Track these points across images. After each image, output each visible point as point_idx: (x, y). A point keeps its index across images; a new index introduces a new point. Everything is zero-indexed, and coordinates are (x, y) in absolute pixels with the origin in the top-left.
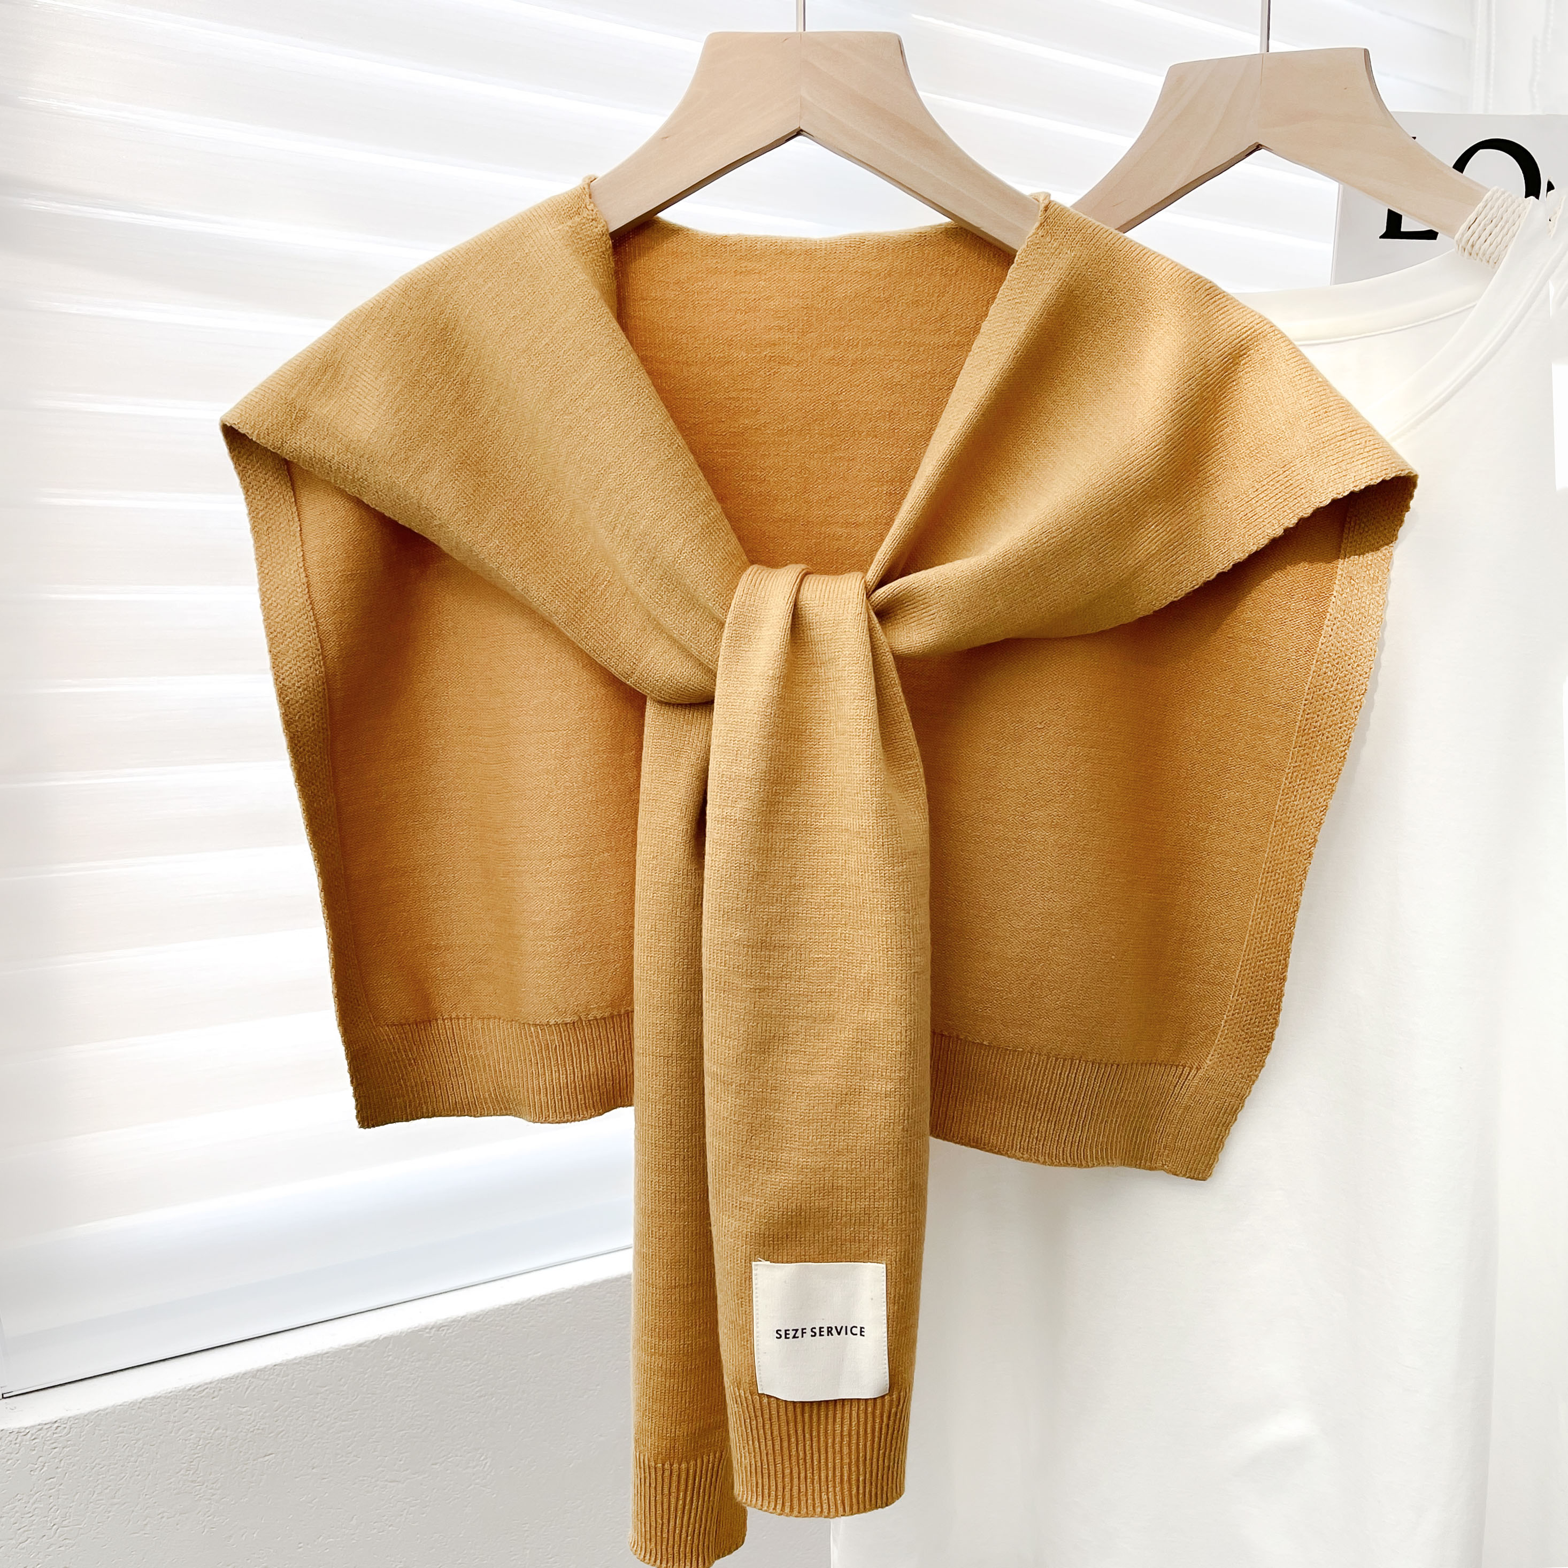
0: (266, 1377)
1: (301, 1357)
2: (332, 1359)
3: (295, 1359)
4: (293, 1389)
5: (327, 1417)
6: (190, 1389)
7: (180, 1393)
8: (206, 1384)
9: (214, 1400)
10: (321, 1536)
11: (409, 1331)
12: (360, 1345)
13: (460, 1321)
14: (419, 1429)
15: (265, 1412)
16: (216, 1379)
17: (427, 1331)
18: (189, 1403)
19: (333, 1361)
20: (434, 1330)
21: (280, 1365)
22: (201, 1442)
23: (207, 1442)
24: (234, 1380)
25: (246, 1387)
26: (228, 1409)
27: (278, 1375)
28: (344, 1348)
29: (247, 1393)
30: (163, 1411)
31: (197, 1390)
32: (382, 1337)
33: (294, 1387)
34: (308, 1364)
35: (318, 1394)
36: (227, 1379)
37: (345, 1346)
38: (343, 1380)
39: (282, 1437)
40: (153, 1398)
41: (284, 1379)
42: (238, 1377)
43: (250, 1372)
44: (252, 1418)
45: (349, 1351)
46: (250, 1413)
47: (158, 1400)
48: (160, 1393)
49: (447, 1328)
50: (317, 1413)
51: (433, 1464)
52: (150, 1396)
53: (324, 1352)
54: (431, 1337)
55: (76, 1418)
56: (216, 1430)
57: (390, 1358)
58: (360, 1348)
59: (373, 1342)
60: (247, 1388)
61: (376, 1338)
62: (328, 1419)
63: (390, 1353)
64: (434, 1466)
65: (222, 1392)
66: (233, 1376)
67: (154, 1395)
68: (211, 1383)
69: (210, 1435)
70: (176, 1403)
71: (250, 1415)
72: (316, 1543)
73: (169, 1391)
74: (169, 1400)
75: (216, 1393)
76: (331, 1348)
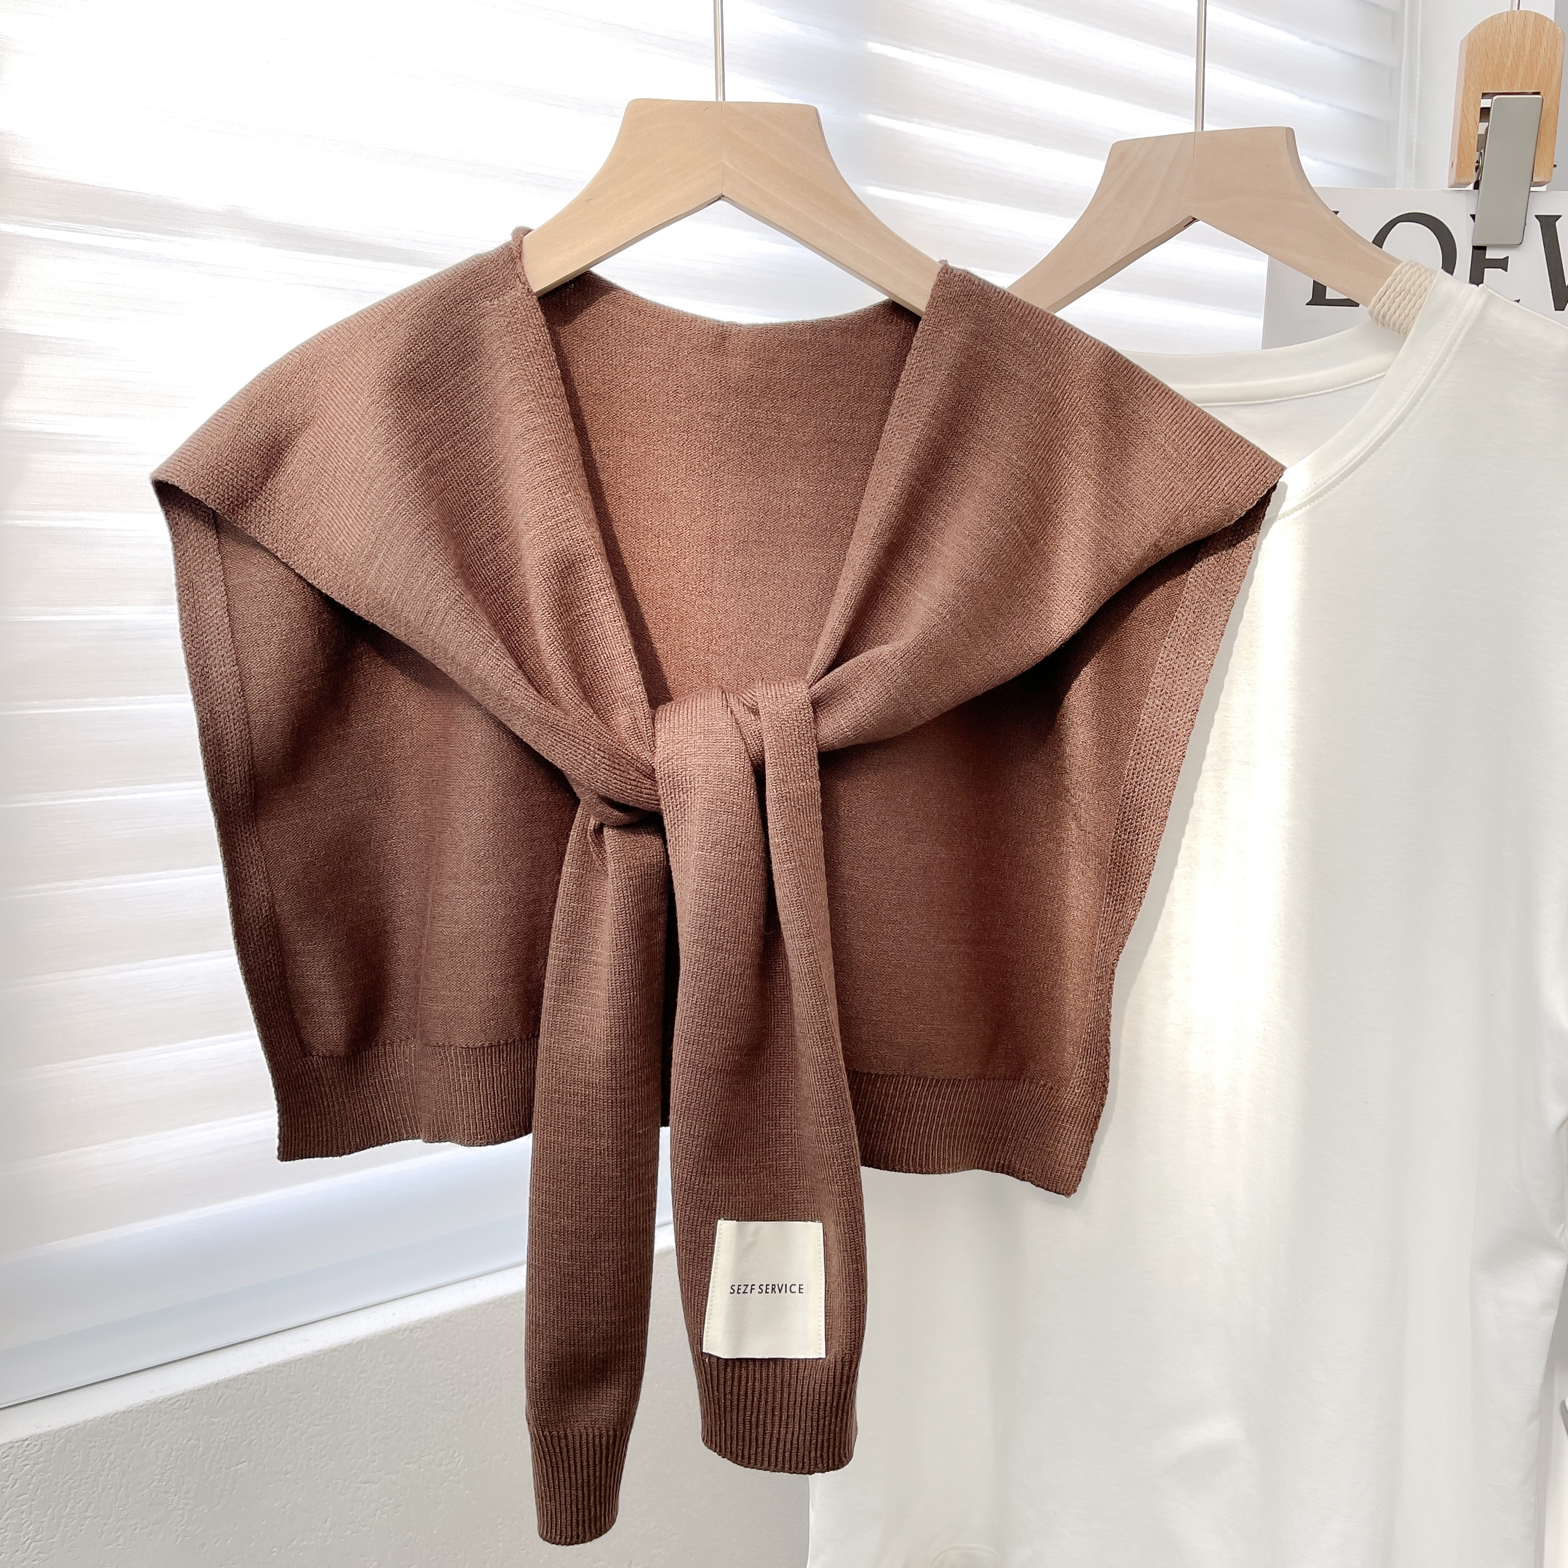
0: (239, 1386)
1: (273, 1365)
2: (306, 1366)
3: (268, 1366)
4: (267, 1397)
5: (300, 1423)
6: (160, 1403)
7: (152, 1406)
8: (178, 1396)
9: (186, 1411)
10: (294, 1540)
11: (384, 1333)
12: (334, 1350)
13: (432, 1322)
14: (392, 1429)
15: (238, 1422)
16: (188, 1390)
17: (401, 1333)
18: (161, 1415)
19: (307, 1368)
20: (407, 1332)
21: (253, 1373)
22: (173, 1454)
23: (180, 1453)
24: (205, 1391)
25: (219, 1397)
26: (201, 1420)
27: (251, 1384)
28: (317, 1354)
29: (220, 1402)
30: (135, 1425)
31: (170, 1402)
32: (355, 1341)
33: (267, 1394)
34: (281, 1372)
35: (291, 1401)
36: (199, 1390)
37: (318, 1351)
38: (316, 1386)
39: (255, 1445)
40: (124, 1412)
41: (257, 1387)
42: (209, 1388)
43: (222, 1382)
44: (225, 1428)
45: (322, 1357)
46: (222, 1423)
47: (129, 1414)
48: (131, 1406)
49: (419, 1330)
50: (290, 1419)
51: (406, 1464)
52: (122, 1410)
53: (298, 1358)
54: (404, 1339)
55: (46, 1434)
56: (188, 1441)
57: (364, 1362)
58: (333, 1353)
59: (346, 1346)
60: (220, 1399)
61: (348, 1342)
62: (302, 1425)
63: (363, 1357)
64: (407, 1466)
65: (194, 1403)
66: (206, 1386)
67: (126, 1409)
68: (183, 1395)
69: (182, 1447)
70: (148, 1416)
71: (224, 1424)
72: (289, 1547)
73: (141, 1404)
74: (141, 1414)
75: (188, 1405)
76: (305, 1354)
